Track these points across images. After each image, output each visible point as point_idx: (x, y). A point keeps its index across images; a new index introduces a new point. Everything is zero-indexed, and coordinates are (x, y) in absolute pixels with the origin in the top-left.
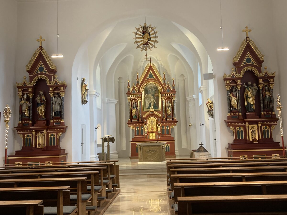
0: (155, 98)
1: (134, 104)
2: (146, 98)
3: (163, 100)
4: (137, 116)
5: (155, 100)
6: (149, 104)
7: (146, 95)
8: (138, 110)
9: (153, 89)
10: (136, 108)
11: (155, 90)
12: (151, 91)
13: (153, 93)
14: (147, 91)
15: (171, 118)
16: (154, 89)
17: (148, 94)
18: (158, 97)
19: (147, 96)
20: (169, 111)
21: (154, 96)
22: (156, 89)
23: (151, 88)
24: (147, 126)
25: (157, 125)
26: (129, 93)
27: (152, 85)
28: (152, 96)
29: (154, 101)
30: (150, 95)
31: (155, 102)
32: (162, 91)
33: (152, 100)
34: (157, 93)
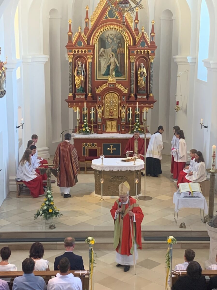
0: (117, 57)
1: (80, 66)
2: (101, 55)
3: (132, 61)
4: (84, 89)
5: (118, 60)
6: (106, 66)
7: (102, 49)
8: (86, 77)
9: (115, 39)
10: (83, 75)
11: (119, 41)
12: (111, 43)
13: (115, 47)
14: (103, 43)
15: (144, 95)
16: (117, 39)
17: (105, 48)
18: (123, 55)
19: (104, 51)
20: (142, 82)
21: (116, 52)
22: (120, 39)
23: (111, 36)
24: (102, 109)
25: (120, 108)
26: (70, 46)
27: (113, 32)
28: (112, 51)
29: (115, 61)
30: (109, 50)
31: (117, 63)
32: (132, 45)
33: (112, 60)
34: (121, 47)
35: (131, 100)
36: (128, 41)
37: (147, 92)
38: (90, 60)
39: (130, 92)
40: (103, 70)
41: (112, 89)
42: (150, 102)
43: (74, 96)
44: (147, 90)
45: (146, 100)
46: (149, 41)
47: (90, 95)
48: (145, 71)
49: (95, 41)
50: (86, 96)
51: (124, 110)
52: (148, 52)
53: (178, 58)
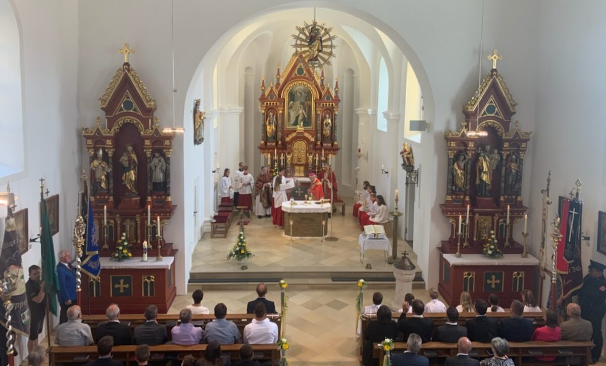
0: (305, 109)
1: (272, 117)
2: (290, 108)
3: (319, 113)
4: (275, 137)
5: (305, 112)
6: (295, 117)
7: (292, 102)
8: (276, 126)
9: (303, 93)
10: (274, 124)
11: (306, 95)
12: (300, 96)
13: (303, 100)
14: (292, 96)
16: (305, 93)
17: (294, 101)
18: (310, 107)
19: (293, 104)
20: (327, 131)
21: (304, 104)
22: (308, 93)
23: (300, 91)
24: (291, 155)
25: (308, 155)
26: (263, 99)
27: (302, 87)
28: (301, 104)
29: (303, 113)
30: (298, 102)
31: (305, 114)
32: (318, 98)
33: (301, 112)
34: (309, 100)
35: (317, 147)
36: (315, 95)
37: (332, 140)
38: (281, 112)
39: (316, 140)
40: (293, 120)
41: (300, 137)
42: (334, 150)
43: (266, 143)
44: (332, 138)
45: (331, 148)
46: (333, 95)
47: (280, 142)
48: (330, 121)
49: (285, 95)
50: (277, 143)
51: (311, 157)
52: (332, 105)
53: (359, 111)
